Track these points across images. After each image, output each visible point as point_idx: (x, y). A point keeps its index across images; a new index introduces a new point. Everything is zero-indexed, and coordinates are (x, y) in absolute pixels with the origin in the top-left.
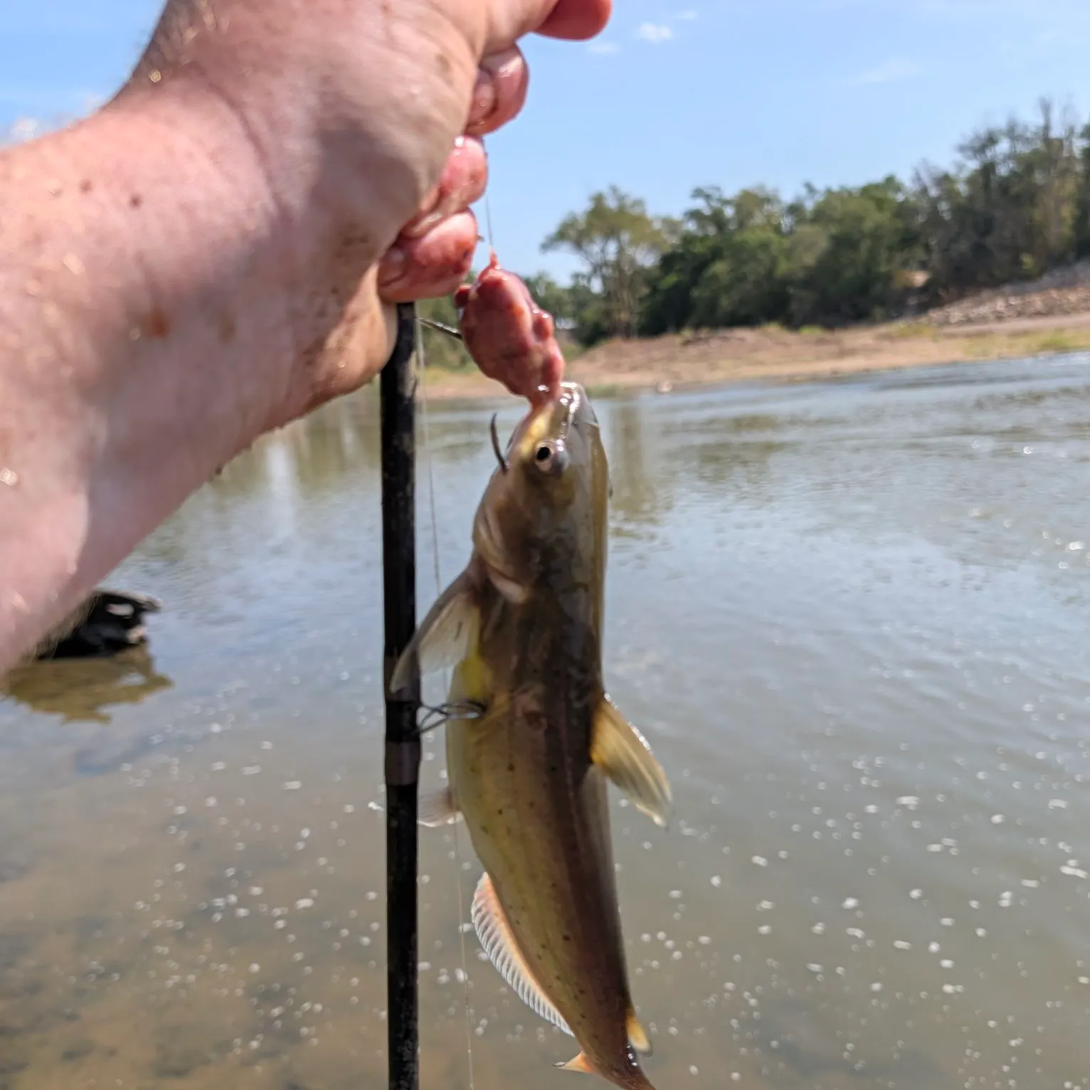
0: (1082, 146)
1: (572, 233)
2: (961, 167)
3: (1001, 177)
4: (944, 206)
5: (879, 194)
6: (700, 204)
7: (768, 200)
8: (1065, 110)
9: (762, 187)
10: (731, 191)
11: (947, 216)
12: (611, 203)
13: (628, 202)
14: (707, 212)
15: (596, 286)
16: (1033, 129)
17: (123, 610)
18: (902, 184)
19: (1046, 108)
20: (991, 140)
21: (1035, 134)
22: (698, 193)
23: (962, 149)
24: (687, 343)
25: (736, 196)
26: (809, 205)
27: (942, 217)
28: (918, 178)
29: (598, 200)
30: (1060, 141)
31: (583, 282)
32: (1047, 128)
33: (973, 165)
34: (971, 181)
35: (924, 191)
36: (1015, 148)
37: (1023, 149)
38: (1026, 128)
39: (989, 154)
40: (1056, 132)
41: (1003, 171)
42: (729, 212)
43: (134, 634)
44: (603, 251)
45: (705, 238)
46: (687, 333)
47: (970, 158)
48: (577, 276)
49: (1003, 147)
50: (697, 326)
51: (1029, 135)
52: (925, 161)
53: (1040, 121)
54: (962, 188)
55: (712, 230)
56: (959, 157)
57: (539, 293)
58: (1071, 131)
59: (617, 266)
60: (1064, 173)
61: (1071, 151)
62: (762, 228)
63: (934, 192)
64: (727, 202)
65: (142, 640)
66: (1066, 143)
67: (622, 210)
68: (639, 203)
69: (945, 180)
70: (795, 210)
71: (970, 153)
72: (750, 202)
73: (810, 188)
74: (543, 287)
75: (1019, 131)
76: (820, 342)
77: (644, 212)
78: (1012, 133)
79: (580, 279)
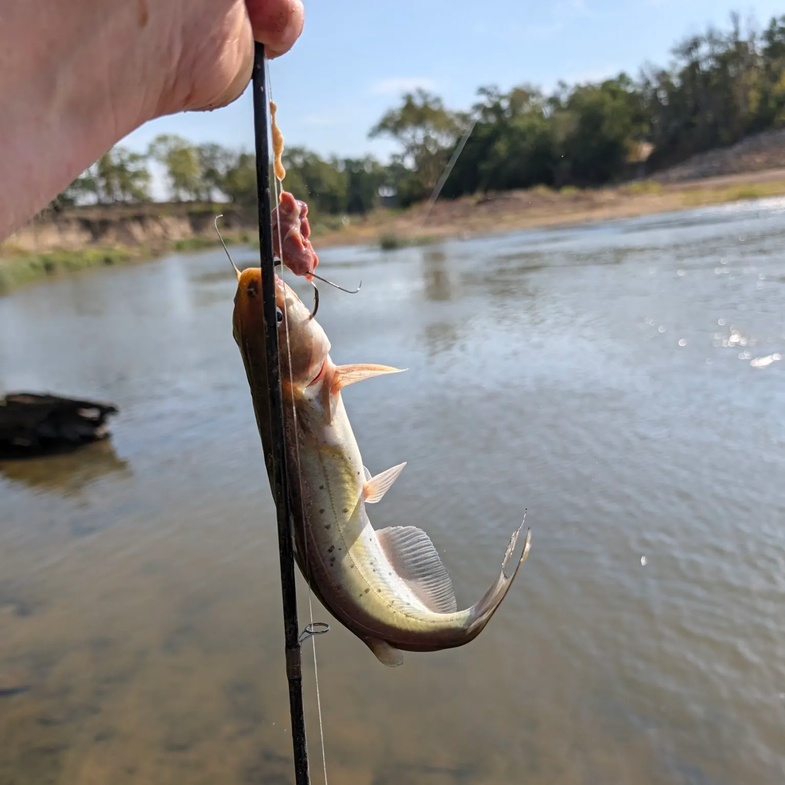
0: (762, 46)
1: (391, 124)
2: (674, 65)
3: (703, 72)
4: (662, 95)
5: (614, 87)
6: (483, 99)
7: (534, 95)
8: (749, 20)
9: (528, 86)
10: (506, 88)
11: (665, 103)
12: (418, 102)
13: (430, 99)
14: (489, 105)
15: (409, 163)
16: (726, 35)
17: (92, 414)
18: (631, 80)
19: (735, 18)
20: (695, 44)
21: (728, 38)
22: (482, 91)
23: (675, 52)
24: (480, 203)
25: (509, 93)
26: (564, 98)
27: (661, 104)
28: (643, 75)
29: (409, 98)
30: (745, 43)
31: (399, 161)
32: (736, 33)
33: (683, 63)
34: (682, 76)
35: (648, 83)
36: (713, 49)
37: (720, 50)
38: (720, 34)
39: (694, 54)
40: (743, 37)
41: (705, 66)
42: (505, 104)
43: (100, 432)
44: (414, 137)
45: (488, 125)
46: (479, 196)
47: (681, 59)
48: (394, 156)
49: (704, 49)
50: (486, 190)
51: (723, 40)
52: (647, 62)
53: (731, 28)
54: (676, 82)
55: (492, 119)
56: (672, 58)
57: (366, 170)
58: (753, 36)
59: (423, 147)
60: (750, 66)
61: (753, 51)
62: (530, 115)
63: (655, 84)
64: (502, 97)
65: (107, 436)
66: (750, 45)
67: (426, 106)
68: (438, 100)
69: (663, 76)
70: (554, 101)
71: (680, 55)
72: (520, 96)
73: (563, 85)
74: (370, 165)
75: (716, 37)
76: (576, 199)
77: (442, 107)
78: (712, 39)
79: (396, 159)
